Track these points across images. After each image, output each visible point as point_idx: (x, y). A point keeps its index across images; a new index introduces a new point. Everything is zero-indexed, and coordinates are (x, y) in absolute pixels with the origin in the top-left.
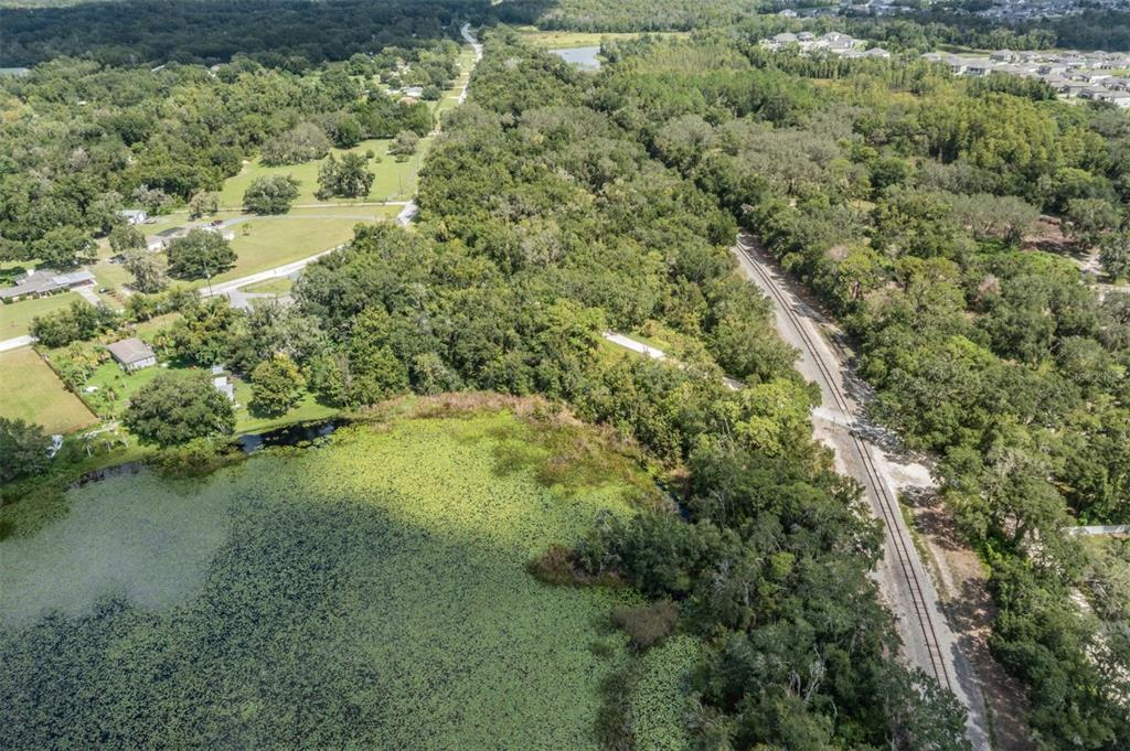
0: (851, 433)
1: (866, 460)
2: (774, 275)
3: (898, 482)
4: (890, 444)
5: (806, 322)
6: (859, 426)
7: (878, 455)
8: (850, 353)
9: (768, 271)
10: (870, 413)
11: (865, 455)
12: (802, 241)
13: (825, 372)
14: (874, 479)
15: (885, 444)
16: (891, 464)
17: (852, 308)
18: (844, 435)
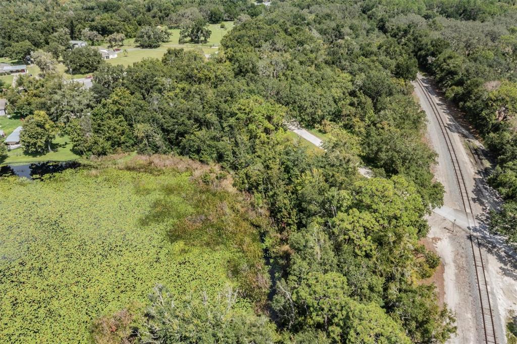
0: (470, 238)
1: (480, 269)
2: (440, 102)
3: (510, 303)
4: (509, 256)
5: (456, 137)
6: (480, 231)
7: (493, 264)
8: (487, 164)
9: (436, 100)
10: (494, 221)
11: (479, 263)
12: (465, 78)
13: (460, 177)
14: (484, 293)
15: (503, 254)
16: (506, 278)
17: (496, 128)
18: (462, 237)
